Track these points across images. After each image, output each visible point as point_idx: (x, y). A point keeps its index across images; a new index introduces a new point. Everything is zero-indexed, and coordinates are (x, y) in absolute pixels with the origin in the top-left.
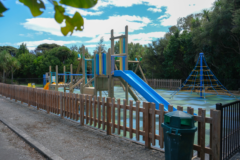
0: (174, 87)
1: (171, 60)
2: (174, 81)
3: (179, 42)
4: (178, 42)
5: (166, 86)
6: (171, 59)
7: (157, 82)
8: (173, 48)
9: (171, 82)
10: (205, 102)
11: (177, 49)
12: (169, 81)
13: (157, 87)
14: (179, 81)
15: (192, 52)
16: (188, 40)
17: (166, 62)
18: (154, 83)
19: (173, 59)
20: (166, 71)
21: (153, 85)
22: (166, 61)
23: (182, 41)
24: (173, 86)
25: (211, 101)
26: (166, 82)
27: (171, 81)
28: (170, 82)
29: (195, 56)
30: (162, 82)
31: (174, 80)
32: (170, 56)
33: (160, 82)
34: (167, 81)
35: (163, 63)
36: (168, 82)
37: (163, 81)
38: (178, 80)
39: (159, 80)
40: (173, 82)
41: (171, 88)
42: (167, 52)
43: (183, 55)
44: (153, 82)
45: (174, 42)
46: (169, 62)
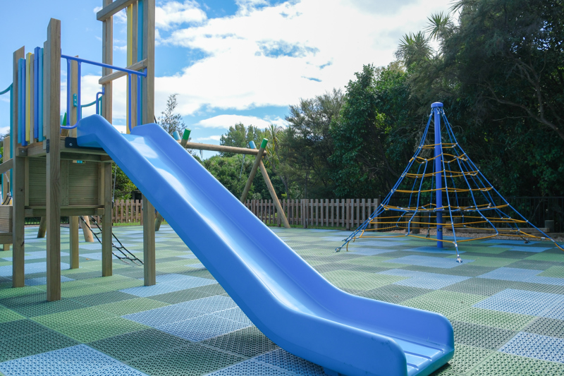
0: (357, 221)
1: (352, 149)
2: (357, 204)
3: (371, 97)
4: (368, 98)
5: (335, 218)
6: (351, 146)
7: (310, 207)
8: (355, 114)
9: (350, 207)
10: (459, 260)
11: (366, 120)
12: (343, 204)
13: (310, 222)
14: (372, 202)
15: (407, 128)
16: (396, 90)
17: (337, 156)
18: (303, 212)
19: (356, 147)
20: (337, 180)
21: (299, 216)
22: (338, 153)
23: (379, 97)
24: (355, 218)
25: (478, 258)
26: (335, 208)
27: (350, 203)
28: (345, 207)
29: (415, 135)
30: (325, 208)
31: (358, 200)
32: (349, 139)
33: (319, 208)
34: (337, 204)
35: (330, 158)
36: (340, 208)
37: (327, 204)
38: (369, 200)
39: (314, 202)
40: (355, 208)
41: (350, 224)
42: (339, 128)
43: (384, 137)
44: (299, 207)
45: (357, 99)
46: (344, 154)
